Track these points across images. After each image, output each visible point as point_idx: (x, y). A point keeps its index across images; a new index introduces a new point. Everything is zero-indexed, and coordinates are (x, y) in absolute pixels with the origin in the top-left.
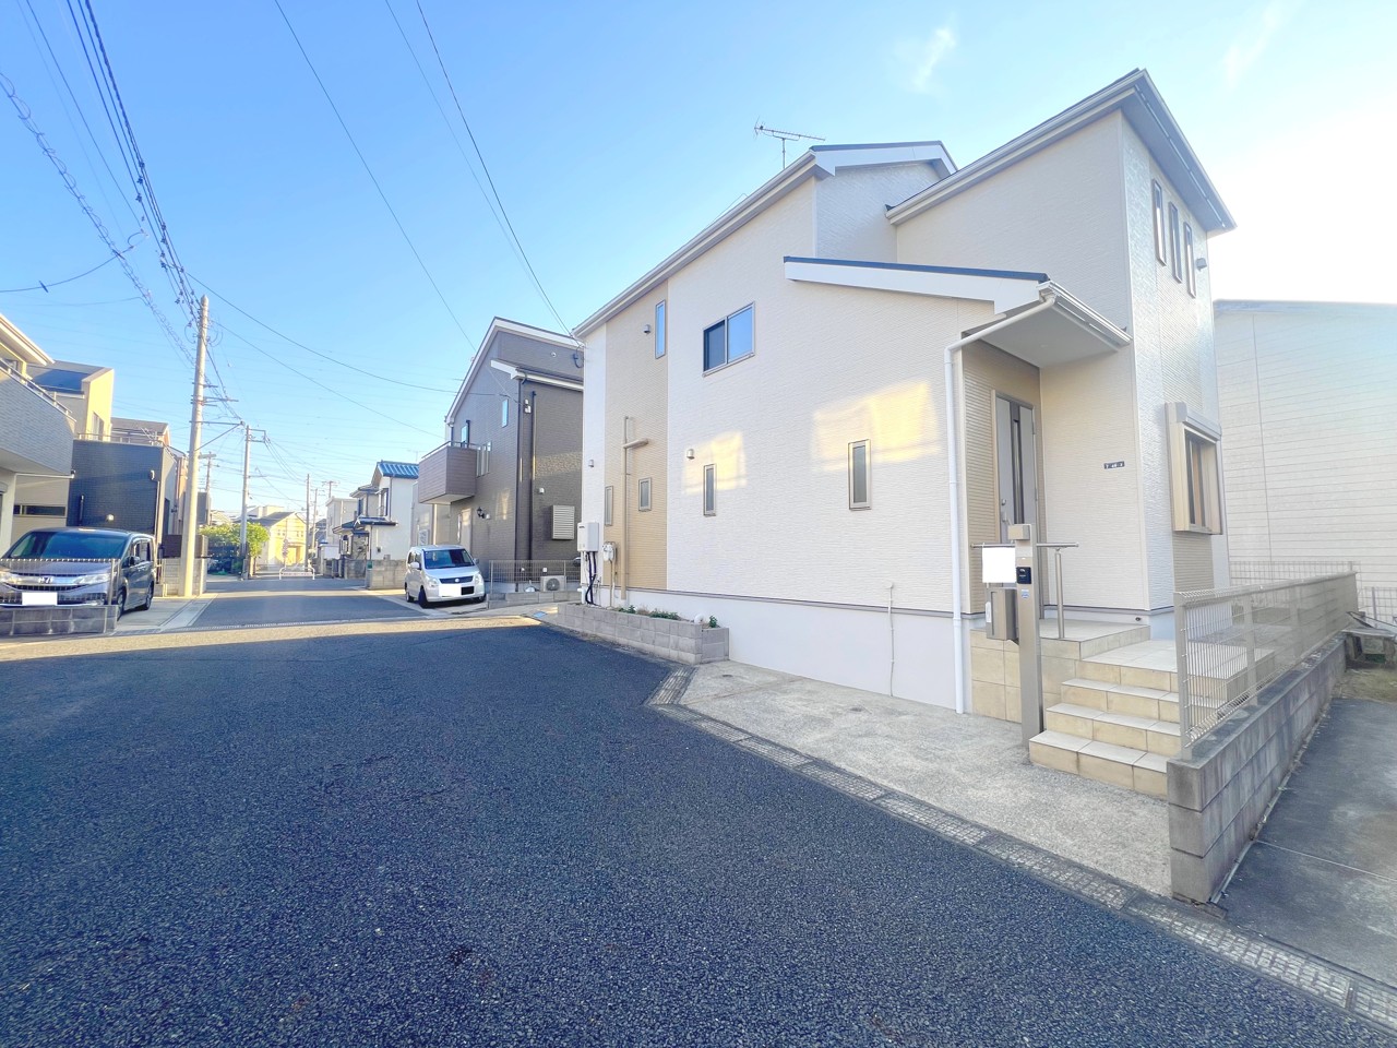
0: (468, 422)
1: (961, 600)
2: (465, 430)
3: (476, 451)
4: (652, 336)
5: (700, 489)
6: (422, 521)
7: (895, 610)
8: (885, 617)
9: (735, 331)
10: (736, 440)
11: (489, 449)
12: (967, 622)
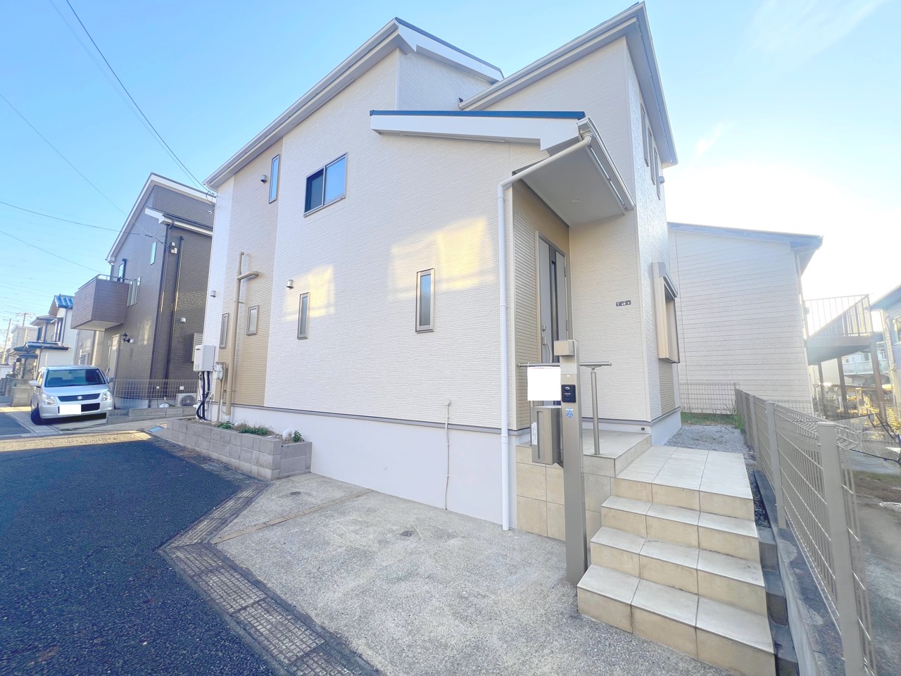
0: (125, 261)
1: (509, 417)
2: (122, 268)
3: (128, 285)
4: (267, 185)
5: (296, 317)
6: (84, 346)
7: (451, 426)
8: (442, 433)
9: (331, 180)
10: (328, 273)
11: (139, 284)
12: (514, 439)
